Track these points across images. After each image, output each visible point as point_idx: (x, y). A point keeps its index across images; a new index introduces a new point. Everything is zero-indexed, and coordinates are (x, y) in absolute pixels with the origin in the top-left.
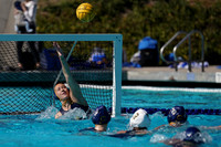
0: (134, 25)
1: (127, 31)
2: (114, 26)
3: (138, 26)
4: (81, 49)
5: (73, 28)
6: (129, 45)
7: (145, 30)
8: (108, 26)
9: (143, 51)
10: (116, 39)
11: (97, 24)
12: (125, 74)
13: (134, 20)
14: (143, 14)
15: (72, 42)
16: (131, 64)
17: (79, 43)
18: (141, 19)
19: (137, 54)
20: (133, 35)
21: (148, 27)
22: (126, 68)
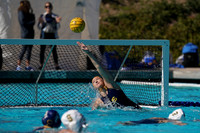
0: (179, 33)
1: (173, 38)
2: (162, 34)
3: (182, 34)
4: (135, 53)
5: (129, 35)
6: (175, 49)
7: (188, 38)
8: (157, 34)
10: (165, 44)
11: (149, 32)
12: (171, 73)
13: (179, 29)
14: (186, 24)
15: (128, 47)
16: (176, 65)
17: (134, 47)
18: (185, 28)
19: (181, 57)
20: (178, 41)
21: (190, 35)
22: (172, 69)
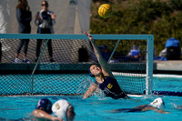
0: (162, 29)
1: (157, 33)
2: (147, 29)
3: (166, 30)
4: (123, 46)
5: (117, 30)
6: (159, 44)
7: (170, 33)
8: (143, 30)
9: (169, 48)
10: (149, 39)
11: (135, 28)
12: (155, 65)
13: (163, 25)
14: (169, 21)
15: (116, 41)
16: (159, 58)
17: (121, 41)
18: (168, 24)
20: (161, 36)
21: (173, 31)
22: (156, 61)
